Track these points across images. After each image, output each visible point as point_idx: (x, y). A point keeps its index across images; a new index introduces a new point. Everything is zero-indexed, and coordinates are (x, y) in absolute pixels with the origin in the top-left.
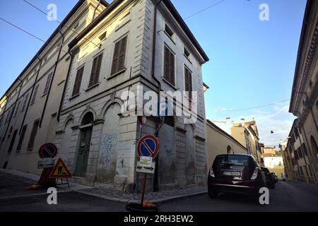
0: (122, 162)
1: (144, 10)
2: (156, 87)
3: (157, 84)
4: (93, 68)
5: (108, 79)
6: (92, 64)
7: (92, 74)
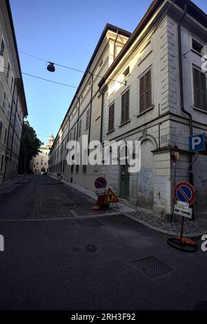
0: (159, 194)
1: (166, 36)
2: (187, 119)
3: (187, 116)
4: (122, 106)
5: (138, 116)
6: (121, 101)
7: (122, 111)
